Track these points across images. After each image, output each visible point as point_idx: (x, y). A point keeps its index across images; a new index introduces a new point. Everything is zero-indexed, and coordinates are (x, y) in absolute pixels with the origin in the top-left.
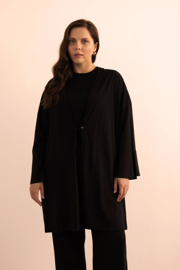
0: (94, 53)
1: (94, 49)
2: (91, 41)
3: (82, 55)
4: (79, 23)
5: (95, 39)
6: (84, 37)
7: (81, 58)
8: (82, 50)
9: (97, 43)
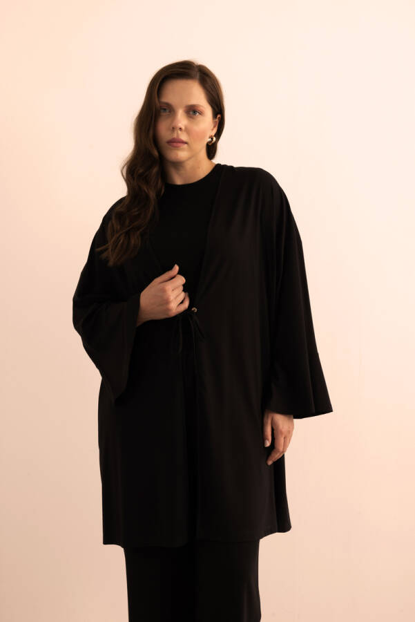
0: (212, 139)
1: (213, 130)
2: (208, 111)
3: (186, 143)
4: (182, 70)
5: (216, 108)
6: (193, 102)
7: (183, 150)
8: (187, 131)
9: (219, 116)
